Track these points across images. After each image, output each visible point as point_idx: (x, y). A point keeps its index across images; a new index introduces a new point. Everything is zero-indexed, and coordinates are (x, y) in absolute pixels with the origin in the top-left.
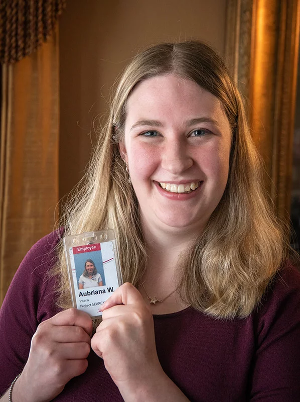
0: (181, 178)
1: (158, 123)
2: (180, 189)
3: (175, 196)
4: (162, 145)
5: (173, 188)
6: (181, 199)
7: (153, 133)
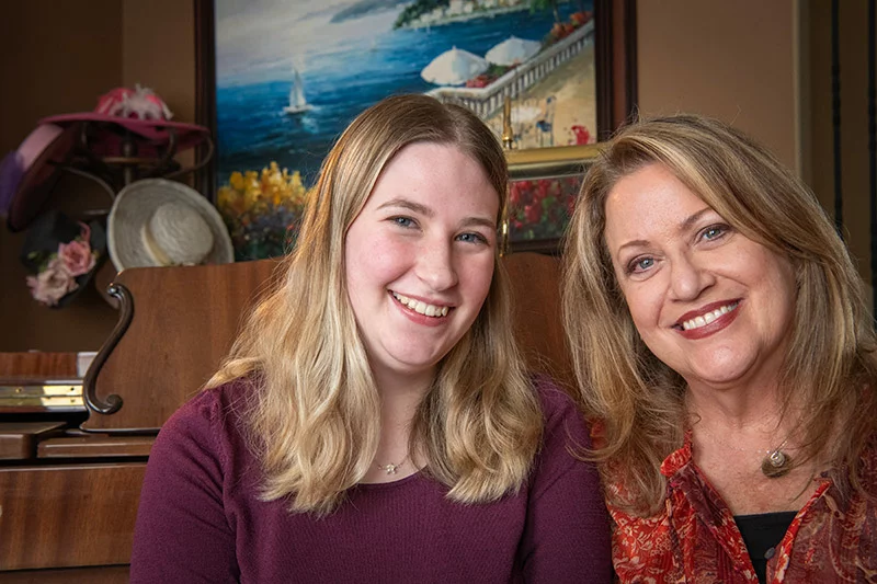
0: (436, 297)
1: (423, 210)
2: (430, 311)
3: (421, 319)
4: (420, 243)
5: (421, 307)
6: (429, 325)
7: (403, 220)
